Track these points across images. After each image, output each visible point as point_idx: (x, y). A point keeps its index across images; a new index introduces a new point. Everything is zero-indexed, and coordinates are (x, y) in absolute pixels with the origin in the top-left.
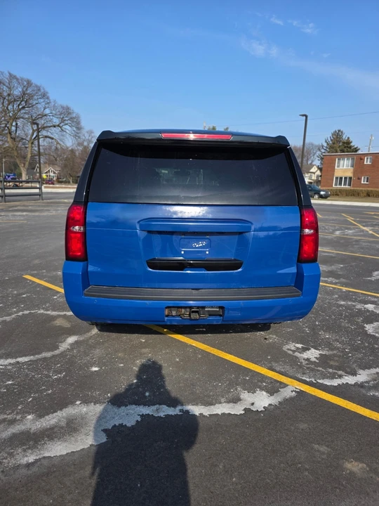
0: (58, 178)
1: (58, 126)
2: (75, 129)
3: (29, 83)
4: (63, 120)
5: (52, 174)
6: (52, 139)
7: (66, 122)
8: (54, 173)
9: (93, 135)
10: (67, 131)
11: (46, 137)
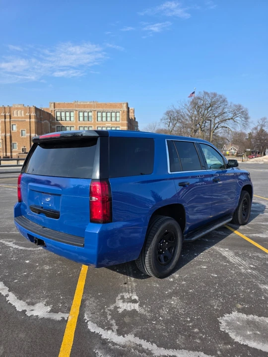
0: (237, 153)
1: (232, 118)
2: (243, 119)
3: (215, 95)
4: (235, 114)
5: (233, 151)
6: (226, 128)
7: (238, 115)
8: (235, 150)
9: (265, 121)
10: (238, 122)
11: (222, 127)
